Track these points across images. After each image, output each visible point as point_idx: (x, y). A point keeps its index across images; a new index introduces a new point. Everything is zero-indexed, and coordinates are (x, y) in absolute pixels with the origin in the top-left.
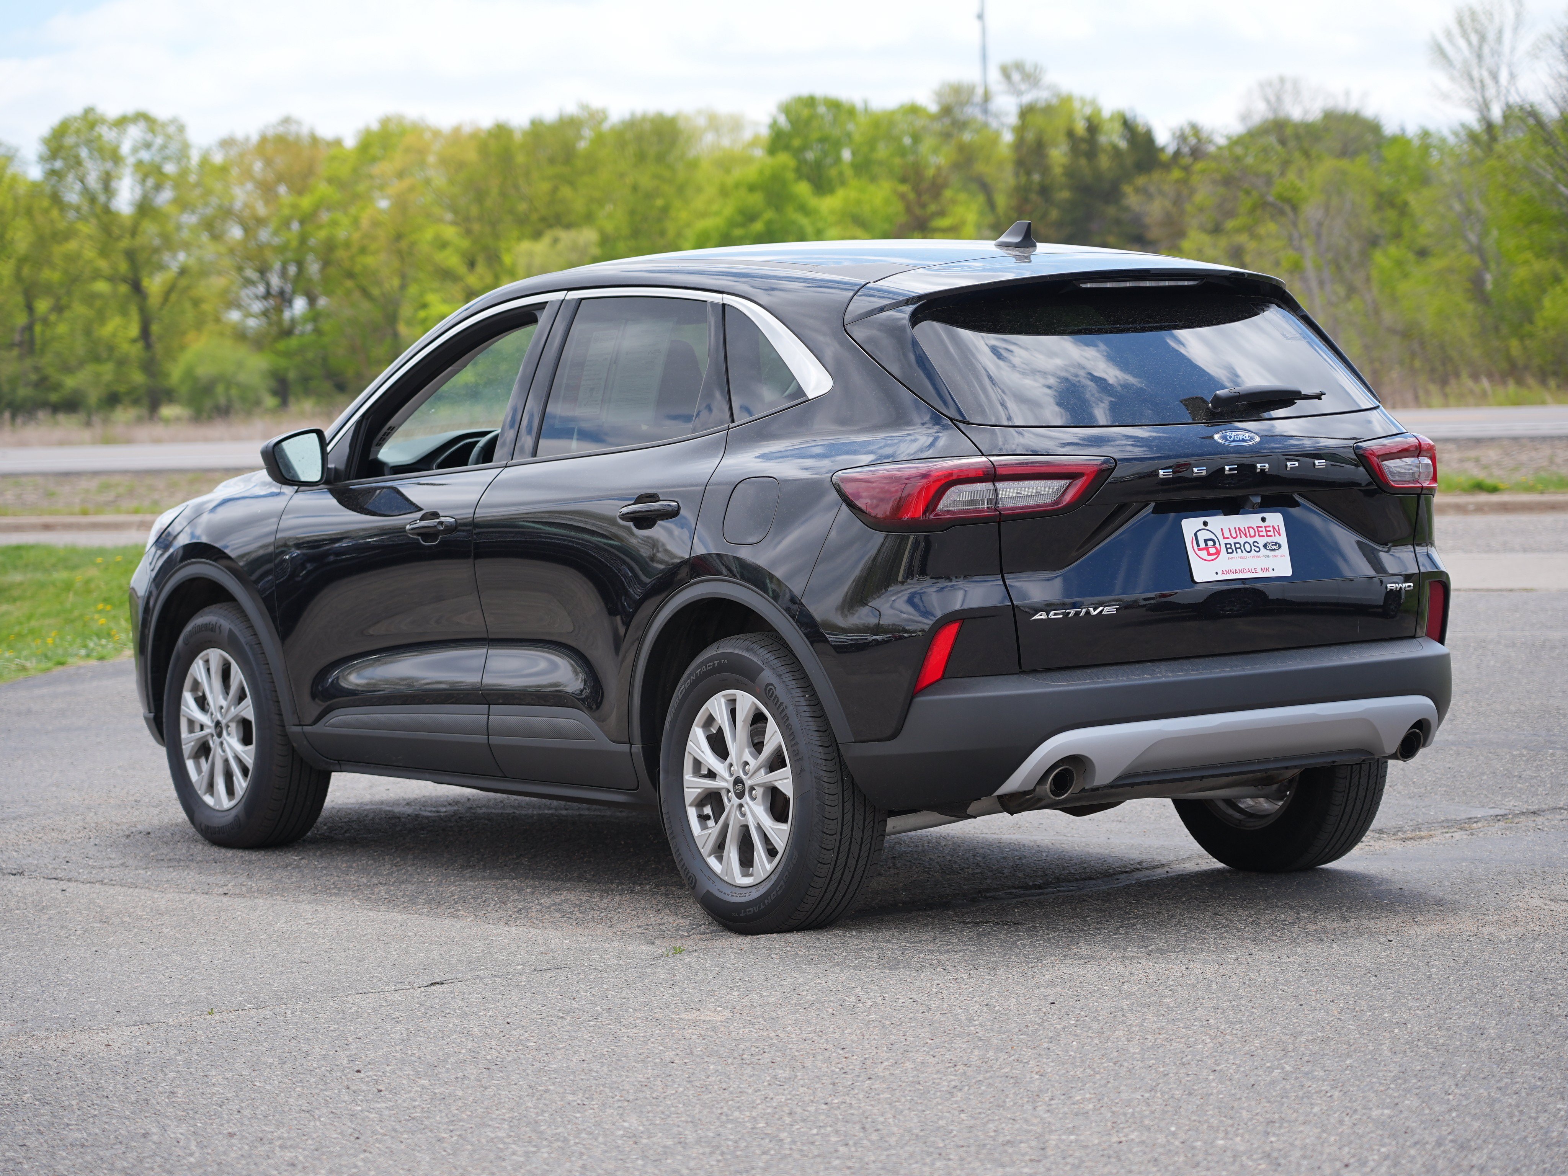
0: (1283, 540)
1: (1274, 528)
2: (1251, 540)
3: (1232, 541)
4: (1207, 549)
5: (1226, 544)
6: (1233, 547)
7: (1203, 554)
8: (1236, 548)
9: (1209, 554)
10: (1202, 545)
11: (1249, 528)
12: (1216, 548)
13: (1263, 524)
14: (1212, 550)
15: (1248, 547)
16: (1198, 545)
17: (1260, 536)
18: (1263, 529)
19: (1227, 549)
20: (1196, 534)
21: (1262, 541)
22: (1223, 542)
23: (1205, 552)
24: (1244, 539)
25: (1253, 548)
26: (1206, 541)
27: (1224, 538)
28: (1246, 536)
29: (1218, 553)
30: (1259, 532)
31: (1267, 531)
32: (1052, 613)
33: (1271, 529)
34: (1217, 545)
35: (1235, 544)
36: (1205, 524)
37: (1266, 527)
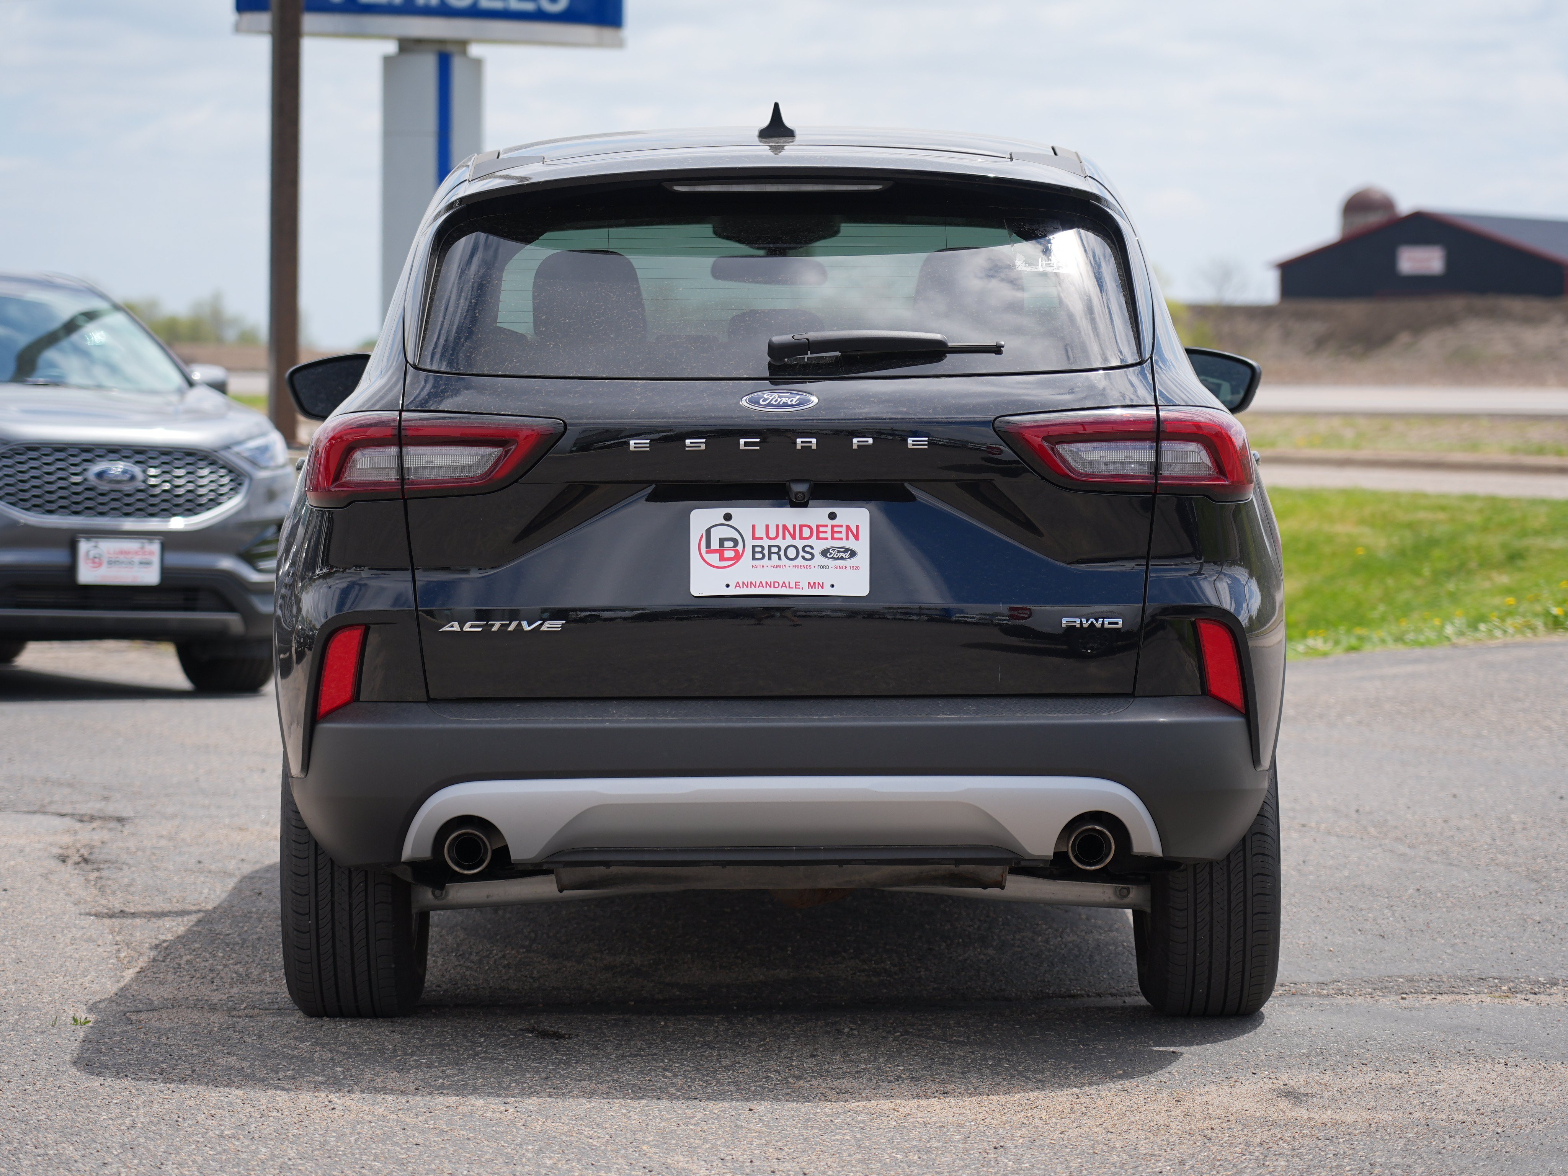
0: (863, 547)
1: (848, 528)
2: (800, 544)
3: (766, 543)
4: (721, 552)
5: (754, 547)
6: (766, 552)
7: (714, 558)
8: (770, 553)
9: (722, 558)
10: (715, 545)
11: (801, 526)
12: (737, 552)
13: (831, 523)
14: (729, 554)
15: (792, 553)
16: (708, 545)
17: (818, 538)
18: (829, 529)
19: (754, 552)
20: (708, 532)
21: (819, 546)
22: (750, 543)
23: (717, 556)
24: (789, 541)
25: (801, 553)
26: (722, 541)
27: (754, 538)
28: (793, 537)
29: (738, 557)
30: (818, 532)
31: (833, 532)
32: (469, 624)
33: (843, 529)
34: (740, 548)
35: (770, 547)
36: (728, 517)
37: (833, 527)
